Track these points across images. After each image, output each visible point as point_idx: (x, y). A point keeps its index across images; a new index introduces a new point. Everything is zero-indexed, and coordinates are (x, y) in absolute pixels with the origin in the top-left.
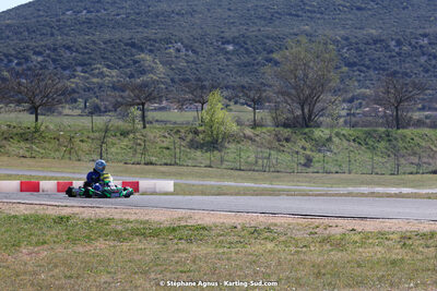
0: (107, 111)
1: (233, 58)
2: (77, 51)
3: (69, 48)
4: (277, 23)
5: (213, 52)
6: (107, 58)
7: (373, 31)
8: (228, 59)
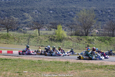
0: (15, 30)
1: (52, 15)
2: (6, 12)
3: (3, 11)
4: (65, 5)
5: (46, 13)
6: (15, 14)
7: (94, 8)
8: (51, 15)
